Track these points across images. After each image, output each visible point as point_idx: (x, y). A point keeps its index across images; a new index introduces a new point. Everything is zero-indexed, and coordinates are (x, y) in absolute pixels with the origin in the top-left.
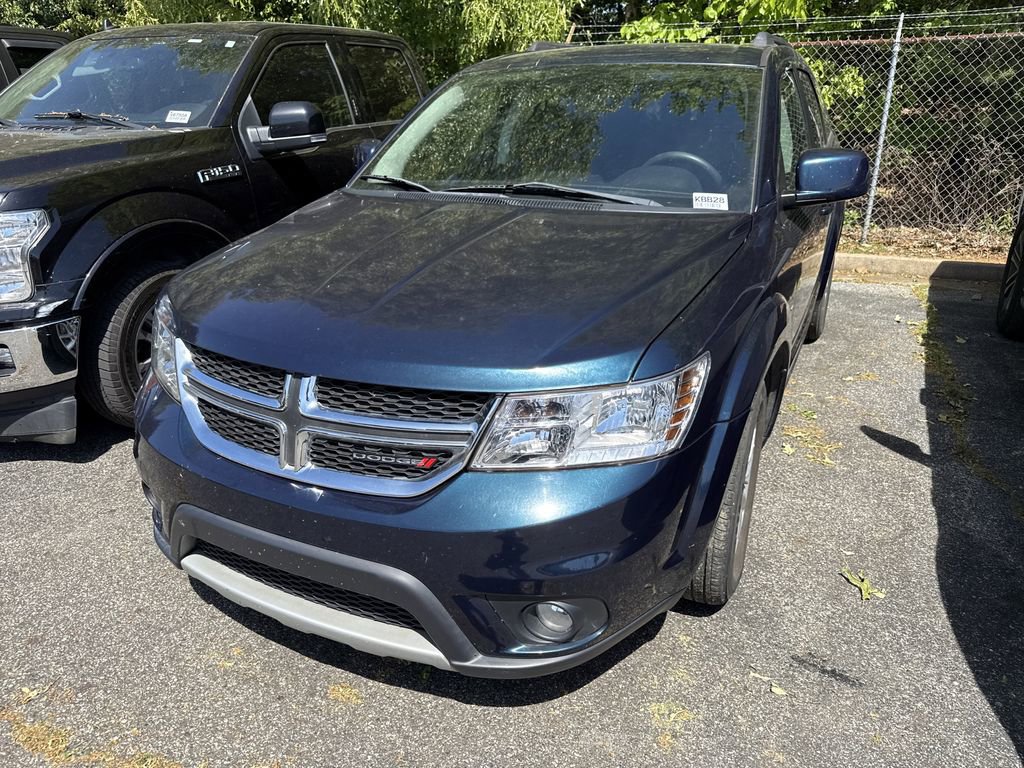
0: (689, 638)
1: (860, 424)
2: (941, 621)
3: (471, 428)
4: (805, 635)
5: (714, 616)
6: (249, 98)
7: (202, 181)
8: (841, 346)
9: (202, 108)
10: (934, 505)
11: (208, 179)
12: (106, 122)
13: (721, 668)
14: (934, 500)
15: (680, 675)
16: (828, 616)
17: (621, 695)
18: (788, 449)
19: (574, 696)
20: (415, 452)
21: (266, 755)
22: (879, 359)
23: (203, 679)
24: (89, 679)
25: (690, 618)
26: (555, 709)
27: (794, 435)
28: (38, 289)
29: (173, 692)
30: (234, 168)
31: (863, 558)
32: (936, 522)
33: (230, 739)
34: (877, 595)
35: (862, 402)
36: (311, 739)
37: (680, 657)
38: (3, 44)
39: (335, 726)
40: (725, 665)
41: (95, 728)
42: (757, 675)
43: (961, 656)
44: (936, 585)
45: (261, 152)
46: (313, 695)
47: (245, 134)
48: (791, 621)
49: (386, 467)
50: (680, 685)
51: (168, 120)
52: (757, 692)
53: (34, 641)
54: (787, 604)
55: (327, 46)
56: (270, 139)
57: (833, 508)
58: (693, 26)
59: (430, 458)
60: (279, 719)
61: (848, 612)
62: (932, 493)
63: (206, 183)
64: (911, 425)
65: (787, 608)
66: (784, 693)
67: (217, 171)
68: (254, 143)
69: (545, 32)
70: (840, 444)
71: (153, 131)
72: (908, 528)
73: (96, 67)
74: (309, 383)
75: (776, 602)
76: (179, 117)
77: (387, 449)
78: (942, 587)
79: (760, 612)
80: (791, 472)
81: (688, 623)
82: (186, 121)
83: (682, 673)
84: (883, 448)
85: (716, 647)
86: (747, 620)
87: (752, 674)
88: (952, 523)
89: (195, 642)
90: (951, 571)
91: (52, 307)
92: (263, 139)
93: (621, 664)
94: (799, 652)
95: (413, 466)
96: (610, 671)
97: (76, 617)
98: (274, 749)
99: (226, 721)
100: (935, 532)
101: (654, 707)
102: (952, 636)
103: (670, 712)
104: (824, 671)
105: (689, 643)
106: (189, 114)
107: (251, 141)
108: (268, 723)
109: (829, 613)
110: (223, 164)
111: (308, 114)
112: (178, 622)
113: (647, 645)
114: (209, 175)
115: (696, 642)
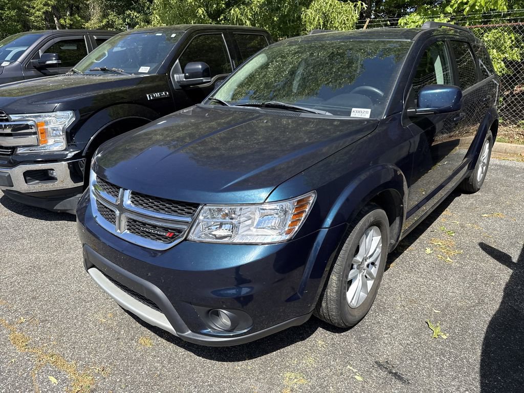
0: (323, 343)
1: (480, 241)
2: (475, 356)
3: (189, 220)
4: (387, 351)
5: (342, 334)
6: (178, 61)
7: (149, 99)
8: (490, 196)
9: (155, 65)
10: (504, 291)
11: (152, 98)
12: (115, 72)
13: (333, 361)
14: (505, 289)
15: (310, 361)
16: (408, 344)
17: (275, 365)
18: (428, 251)
19: (249, 362)
20: (166, 229)
21: (101, 363)
22: (511, 205)
23: (91, 325)
24: (47, 318)
25: (329, 333)
26: (238, 366)
27: (436, 244)
28: (69, 145)
29: (77, 328)
30: (166, 93)
31: (444, 315)
32: (500, 301)
33: (90, 353)
34: (442, 336)
35: (488, 230)
36: (123, 359)
37: (314, 352)
38: (93, 38)
39: (135, 356)
40: (336, 360)
41: (40, 338)
42: (351, 368)
43: (478, 378)
44: (483, 336)
45: (181, 86)
46: (132, 340)
47: (173, 77)
48: (384, 343)
49: (154, 235)
50: (307, 366)
51: (140, 71)
52: (347, 376)
53: (34, 298)
54: (387, 334)
55: (223, 35)
56: (184, 80)
57: (439, 286)
58: (440, 17)
59: (171, 232)
60: (113, 348)
61: (420, 343)
62: (506, 285)
63: (150, 100)
64: (513, 244)
65: (386, 336)
66: (361, 380)
67: (157, 95)
68: (177, 82)
69: (345, 24)
70: (462, 251)
71: (133, 76)
72: (481, 302)
73: (122, 47)
74: (128, 193)
75: (381, 332)
76: (144, 70)
77: (154, 227)
78: (486, 338)
79: (369, 335)
80: (424, 264)
81: (327, 335)
82: (147, 72)
83: (311, 360)
84: (488, 256)
85: (336, 350)
86: (360, 339)
87: (349, 367)
88: (511, 303)
89: (95, 308)
90: (496, 329)
91: (73, 154)
92: (181, 80)
93: (282, 350)
94: (381, 360)
95: (164, 236)
96: (274, 353)
97: (54, 290)
98: (105, 361)
99: (92, 345)
100: (497, 307)
101: (288, 374)
102: (478, 366)
103: (296, 378)
104: (390, 372)
105: (322, 345)
106: (149, 68)
107: (176, 80)
108: (108, 349)
109: (409, 342)
110: (161, 91)
111: (202, 68)
112: (92, 299)
113: (300, 343)
114: (153, 96)
115: (326, 346)
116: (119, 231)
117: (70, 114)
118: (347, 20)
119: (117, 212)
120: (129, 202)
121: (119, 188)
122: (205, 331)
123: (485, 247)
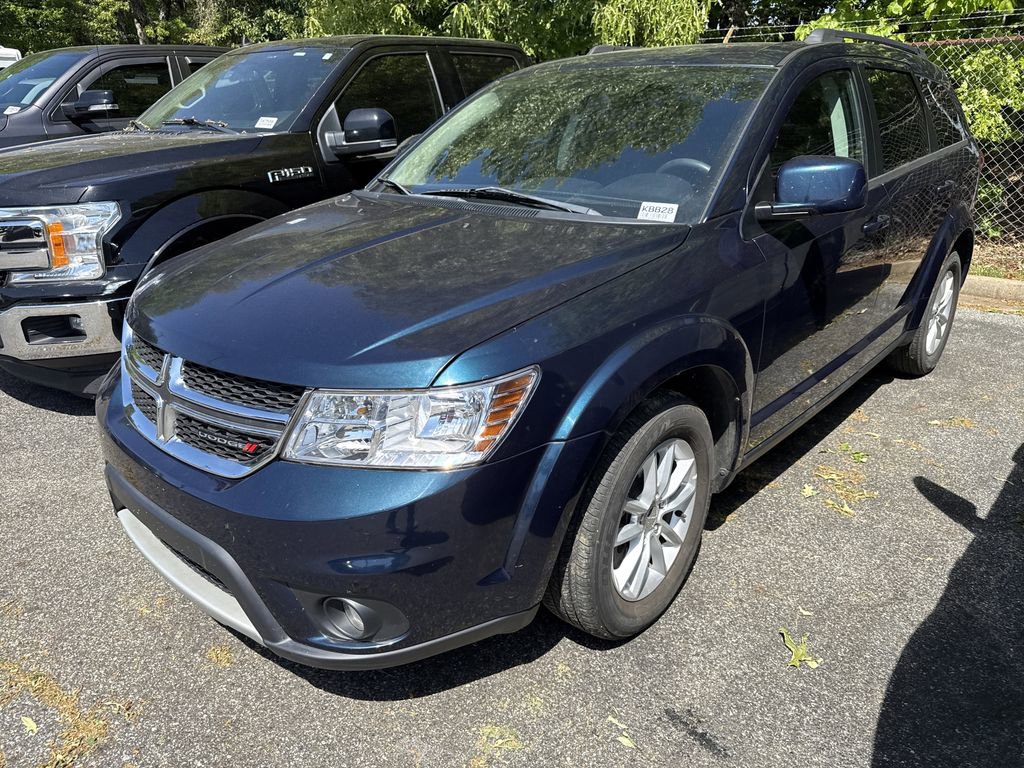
0: (568, 668)
1: (916, 474)
2: (869, 707)
3: (285, 418)
4: (692, 690)
5: (609, 652)
6: (333, 106)
7: (271, 181)
8: (952, 384)
9: (287, 114)
10: (950, 577)
11: (277, 178)
12: (209, 128)
13: (582, 706)
14: (954, 571)
15: (535, 704)
16: (736, 676)
17: (463, 710)
18: (808, 490)
19: (415, 702)
20: (243, 436)
21: (127, 694)
22: (991, 404)
23: (120, 620)
24: (39, 603)
25: (581, 648)
26: (392, 709)
27: (826, 477)
28: (108, 269)
29: (92, 626)
30: (307, 170)
31: (820, 621)
32: (939, 595)
33: (108, 674)
34: (809, 663)
35: (937, 450)
36: (170, 689)
37: (547, 686)
38: (185, 61)
39: (195, 682)
40: (587, 703)
41: (20, 643)
42: (615, 721)
43: (870, 751)
44: (892, 665)
45: (336, 155)
46: (195, 651)
47: (323, 138)
48: (690, 672)
49: (222, 447)
50: (528, 714)
51: (257, 126)
52: (604, 738)
53: (21, 565)
54: (697, 655)
55: (427, 56)
56: (344, 143)
57: (820, 562)
58: (878, 23)
59: (253, 443)
60: (156, 666)
61: (762, 675)
62: (957, 563)
63: (275, 182)
64: (983, 482)
65: (695, 658)
66: (631, 745)
67: (288, 172)
68: (331, 147)
69: (678, 35)
70: (876, 493)
71: (244, 135)
72: (900, 597)
74: (178, 363)
75: (687, 650)
76: (267, 123)
77: (223, 431)
78: (897, 671)
79: (662, 657)
80: (796, 517)
81: (577, 654)
82: (271, 127)
83: (538, 702)
84: (928, 504)
85: (591, 683)
86: (642, 663)
87: (610, 718)
88: (960, 600)
89: (134, 587)
90: (921, 653)
92: (339, 144)
93: (483, 681)
94: (678, 707)
95: (240, 449)
96: (468, 685)
97: (62, 550)
98: (136, 691)
99: (115, 659)
100: (930, 606)
101: (487, 730)
102: (873, 725)
103: (501, 737)
104: (693, 733)
105: (565, 675)
106: (275, 119)
107: (328, 144)
108: (145, 668)
109: (738, 672)
110: (295, 165)
111: (379, 120)
112: (132, 568)
113: (521, 668)
114: (280, 176)
115: (572, 675)
116: (162, 437)
117: (112, 207)
118: (684, 27)
119: (160, 401)
120: (180, 381)
121: (163, 353)
122: (317, 639)
123: (926, 487)
